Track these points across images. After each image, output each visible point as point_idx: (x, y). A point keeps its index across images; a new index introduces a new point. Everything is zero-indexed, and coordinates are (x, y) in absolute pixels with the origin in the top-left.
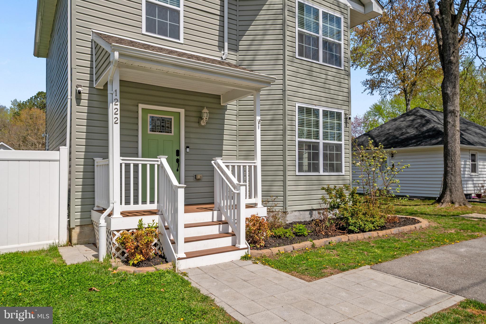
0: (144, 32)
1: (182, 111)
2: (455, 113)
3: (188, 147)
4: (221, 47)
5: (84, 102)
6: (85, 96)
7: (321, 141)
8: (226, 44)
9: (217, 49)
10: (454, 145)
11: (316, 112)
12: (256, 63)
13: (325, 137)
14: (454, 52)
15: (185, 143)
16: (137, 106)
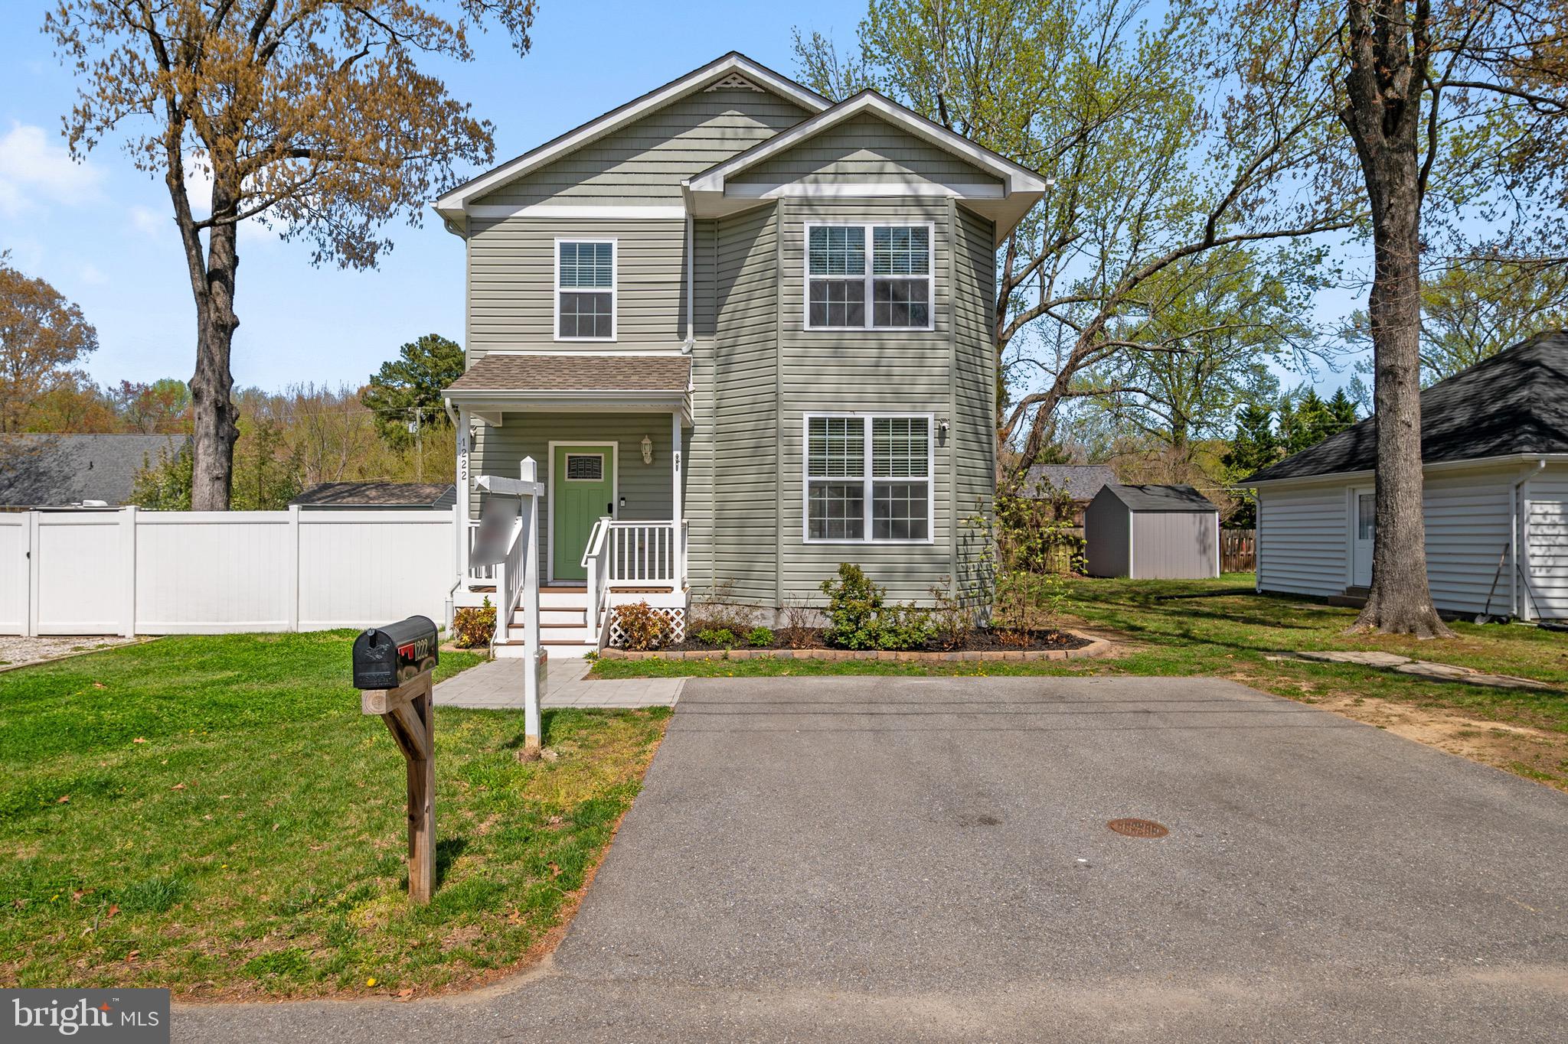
0: (557, 337)
1: (615, 444)
2: (1395, 376)
3: (623, 499)
4: (682, 334)
5: (480, 447)
6: (480, 439)
7: (869, 480)
8: (690, 327)
9: (675, 337)
10: (1393, 463)
11: (857, 425)
12: (739, 349)
13: (879, 468)
14: (1391, 205)
15: (619, 493)
16: (547, 444)
